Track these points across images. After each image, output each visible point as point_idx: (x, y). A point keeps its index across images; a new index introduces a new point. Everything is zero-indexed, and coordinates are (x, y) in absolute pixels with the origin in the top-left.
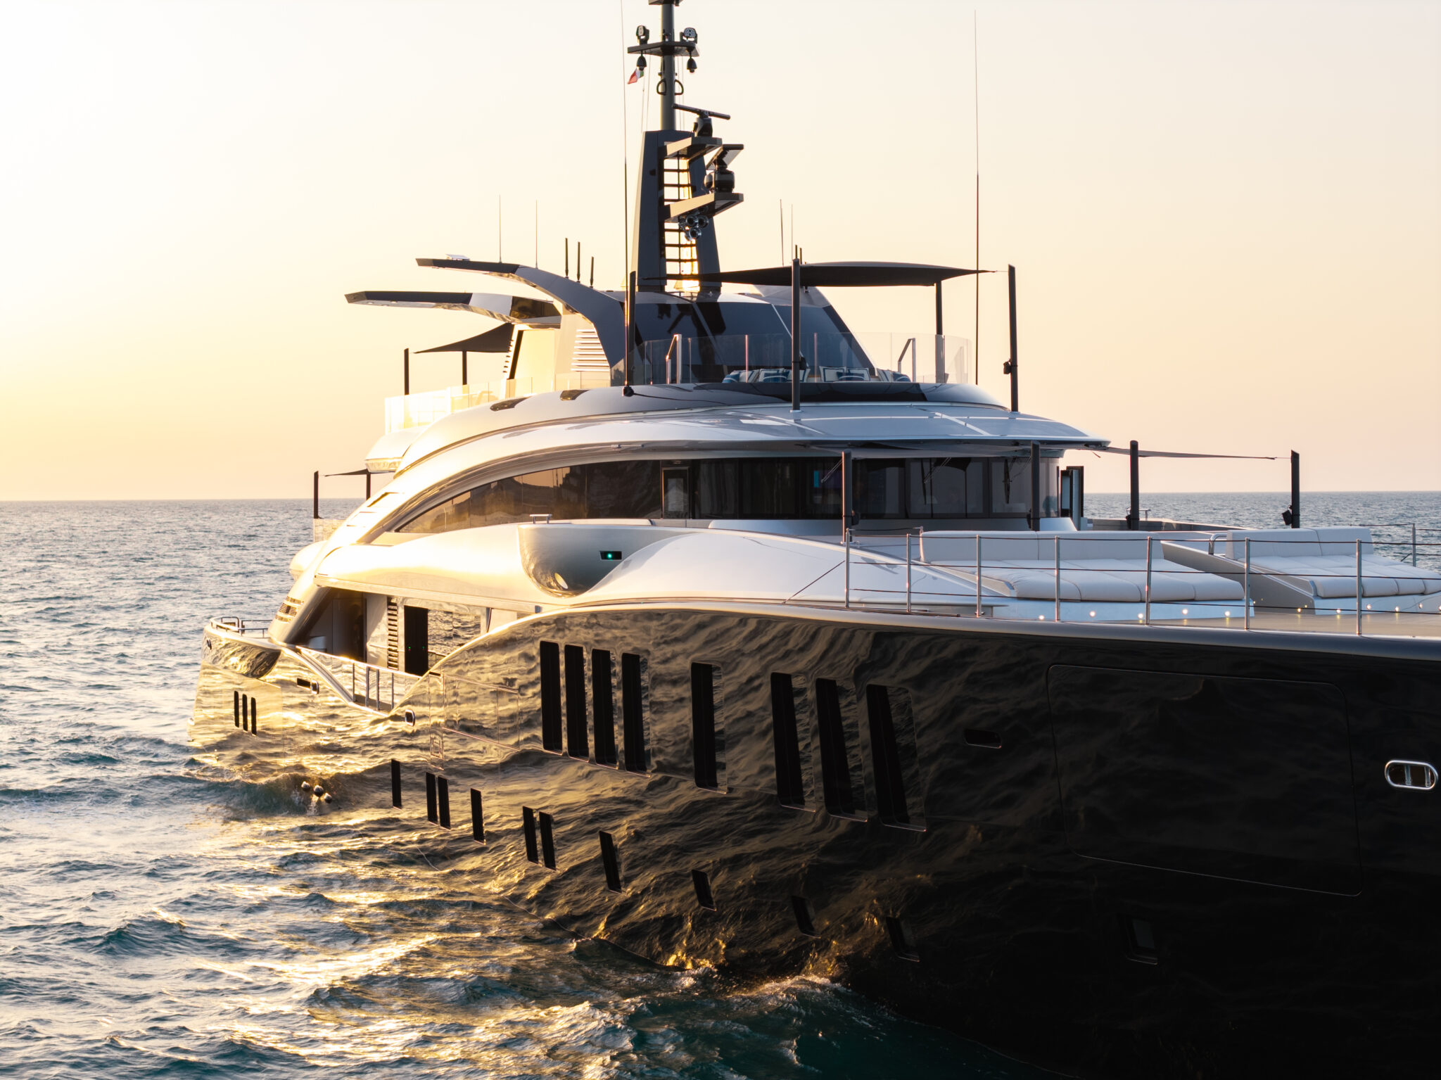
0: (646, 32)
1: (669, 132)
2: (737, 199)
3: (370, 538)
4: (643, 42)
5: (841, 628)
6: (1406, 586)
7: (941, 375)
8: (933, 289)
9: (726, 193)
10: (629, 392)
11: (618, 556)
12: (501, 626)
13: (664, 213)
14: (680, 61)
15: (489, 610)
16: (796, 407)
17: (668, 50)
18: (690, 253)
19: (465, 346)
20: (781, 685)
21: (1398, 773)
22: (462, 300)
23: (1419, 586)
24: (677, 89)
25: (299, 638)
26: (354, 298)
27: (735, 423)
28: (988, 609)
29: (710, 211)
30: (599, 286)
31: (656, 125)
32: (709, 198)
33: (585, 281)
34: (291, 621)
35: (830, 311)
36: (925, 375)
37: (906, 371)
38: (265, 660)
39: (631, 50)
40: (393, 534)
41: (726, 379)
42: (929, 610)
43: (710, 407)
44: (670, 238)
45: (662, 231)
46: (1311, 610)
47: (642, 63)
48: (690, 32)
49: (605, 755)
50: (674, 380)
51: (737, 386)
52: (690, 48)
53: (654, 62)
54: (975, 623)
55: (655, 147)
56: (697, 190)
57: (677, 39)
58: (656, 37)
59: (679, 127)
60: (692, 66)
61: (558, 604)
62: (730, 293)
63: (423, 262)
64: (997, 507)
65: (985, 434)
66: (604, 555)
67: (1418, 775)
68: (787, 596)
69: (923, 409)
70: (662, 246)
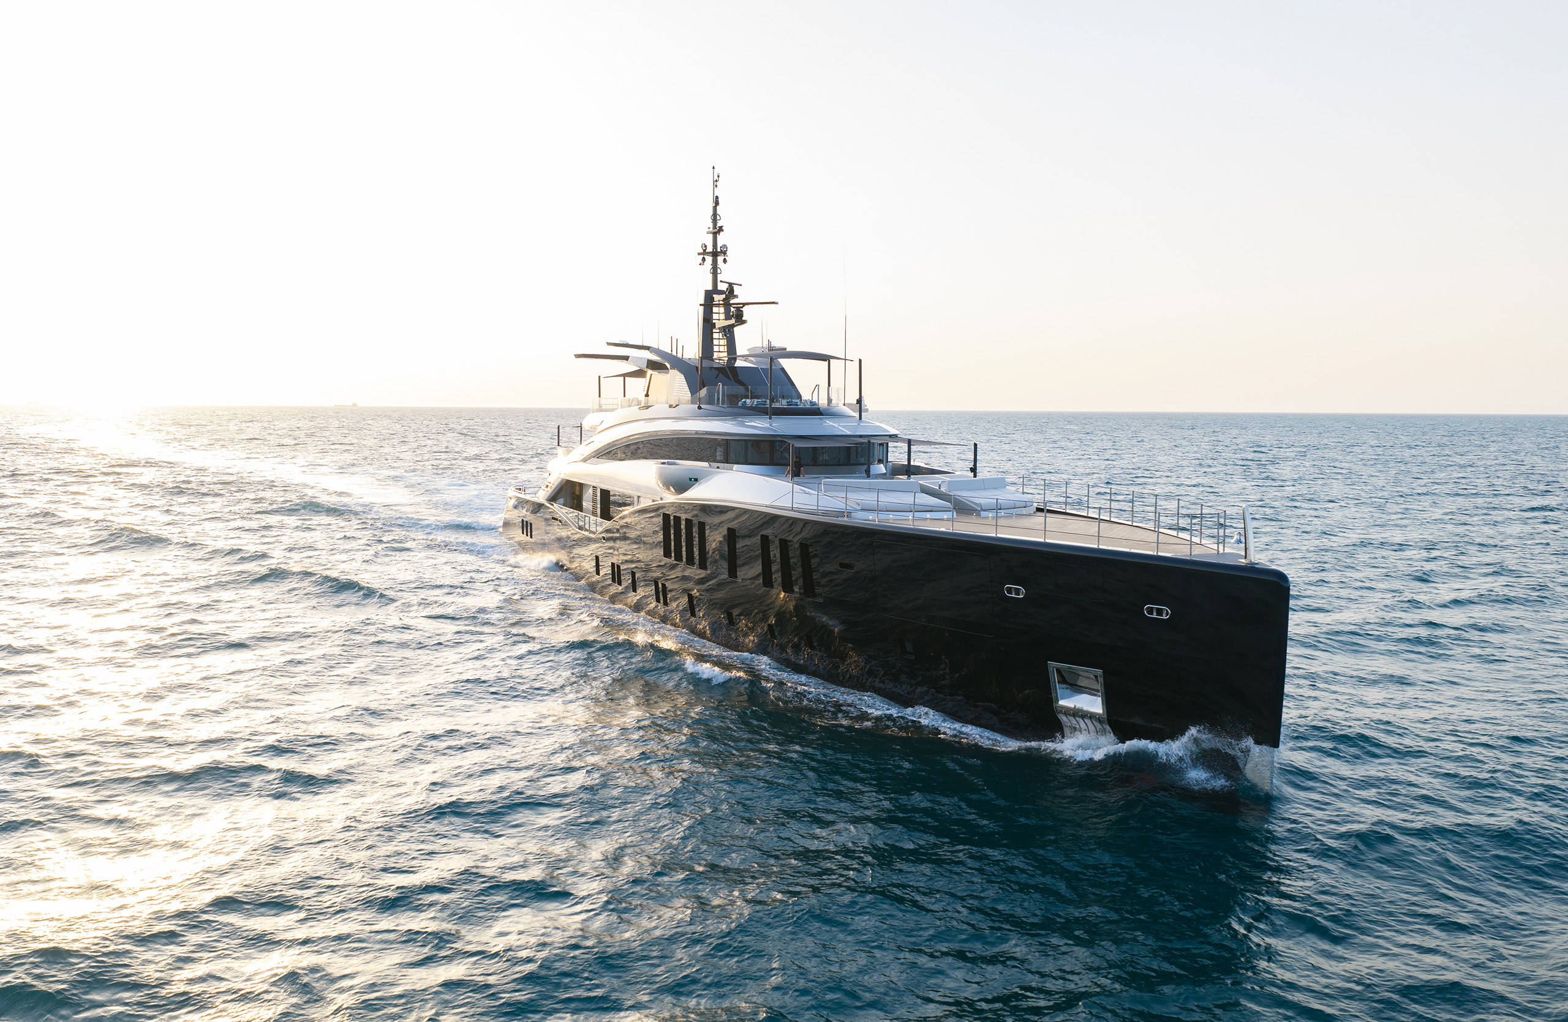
0: (706, 246)
1: (715, 290)
2: (744, 322)
3: (585, 460)
4: (705, 250)
5: (788, 519)
6: (1018, 504)
7: (830, 401)
8: (827, 363)
9: (740, 319)
10: (699, 408)
11: (696, 480)
12: (645, 503)
13: (714, 326)
14: (720, 259)
15: (639, 497)
16: (770, 418)
17: (715, 254)
18: (723, 342)
19: (624, 375)
20: (765, 540)
21: (1010, 590)
22: (626, 358)
23: (1024, 504)
24: (719, 271)
25: (553, 499)
26: (578, 356)
27: (743, 425)
28: (849, 514)
29: (733, 326)
30: (686, 356)
31: (710, 288)
32: (733, 321)
33: (680, 355)
34: (550, 490)
35: (783, 370)
36: (823, 402)
37: (815, 400)
38: (538, 508)
39: (699, 254)
40: (596, 459)
41: (740, 404)
42: (825, 514)
43: (734, 416)
44: (715, 336)
45: (712, 333)
46: (978, 515)
47: (704, 260)
48: (725, 246)
49: (690, 561)
50: (718, 404)
51: (744, 406)
52: (725, 253)
53: (709, 259)
54: (844, 521)
55: (709, 296)
56: (728, 318)
57: (719, 250)
58: (710, 249)
59: (719, 288)
60: (725, 261)
61: (670, 497)
62: (739, 363)
63: (609, 344)
64: (852, 461)
65: (848, 433)
66: (690, 479)
67: (1017, 592)
68: (768, 503)
69: (821, 419)
70: (712, 339)
